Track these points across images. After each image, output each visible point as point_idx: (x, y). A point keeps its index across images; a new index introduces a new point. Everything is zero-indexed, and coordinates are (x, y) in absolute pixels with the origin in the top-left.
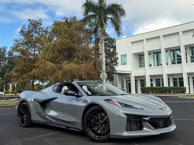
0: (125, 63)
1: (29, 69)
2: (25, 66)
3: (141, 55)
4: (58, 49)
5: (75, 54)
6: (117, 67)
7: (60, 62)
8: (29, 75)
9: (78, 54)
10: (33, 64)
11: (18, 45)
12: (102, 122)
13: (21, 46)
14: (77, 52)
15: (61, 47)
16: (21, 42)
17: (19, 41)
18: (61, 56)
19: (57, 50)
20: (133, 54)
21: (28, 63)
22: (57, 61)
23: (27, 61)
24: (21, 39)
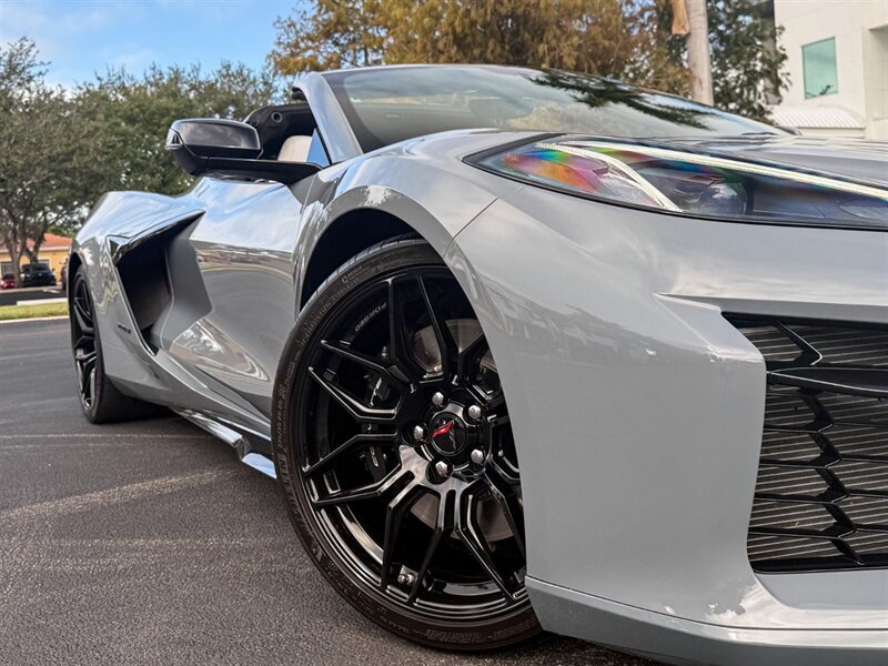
0: (829, 87)
4: (454, 32)
5: (542, 48)
6: (780, 102)
9: (554, 43)
11: (296, 45)
12: (466, 412)
13: (308, 48)
14: (549, 36)
15: (467, 21)
16: (309, 31)
17: (298, 27)
19: (451, 37)
20: (871, 30)
24: (305, 13)
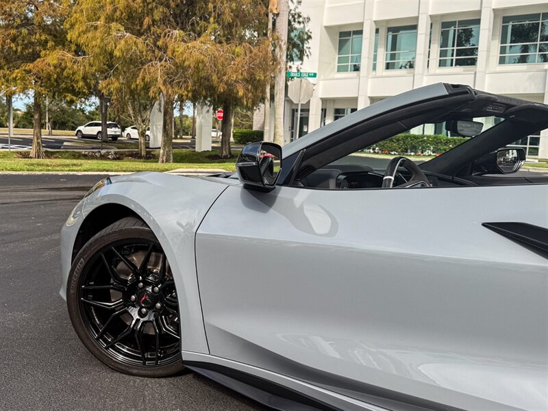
1: (27, 51)
2: (14, 40)
3: (348, 34)
6: (301, 64)
7: (152, 28)
8: (29, 72)
10: (38, 35)
18: (156, 7)
20: (325, 27)
21: (24, 31)
22: (145, 26)
23: (19, 21)
